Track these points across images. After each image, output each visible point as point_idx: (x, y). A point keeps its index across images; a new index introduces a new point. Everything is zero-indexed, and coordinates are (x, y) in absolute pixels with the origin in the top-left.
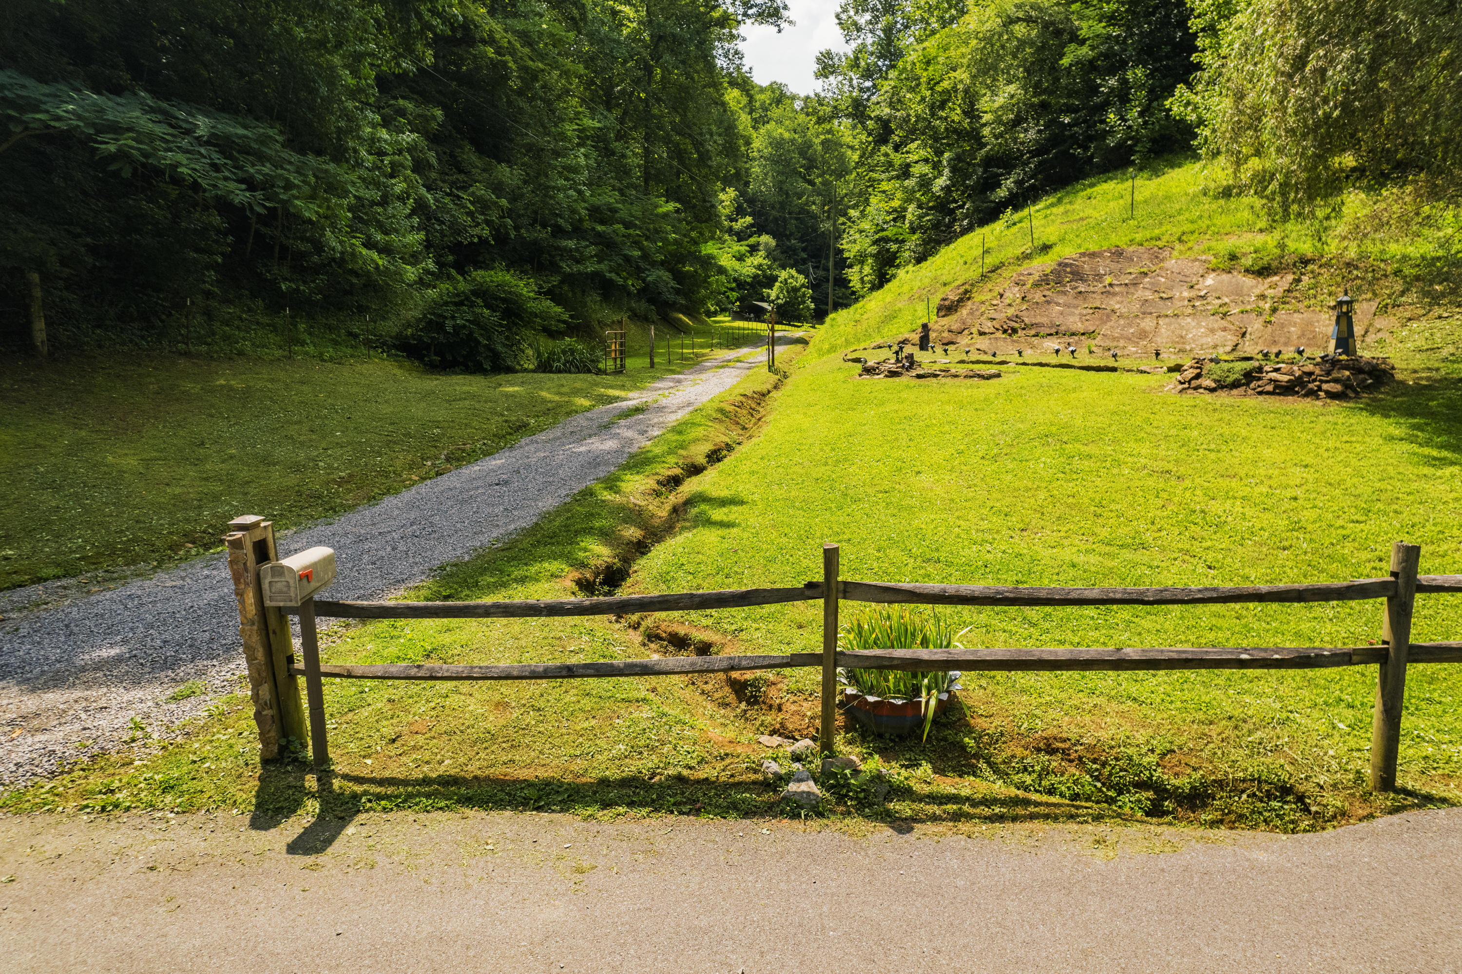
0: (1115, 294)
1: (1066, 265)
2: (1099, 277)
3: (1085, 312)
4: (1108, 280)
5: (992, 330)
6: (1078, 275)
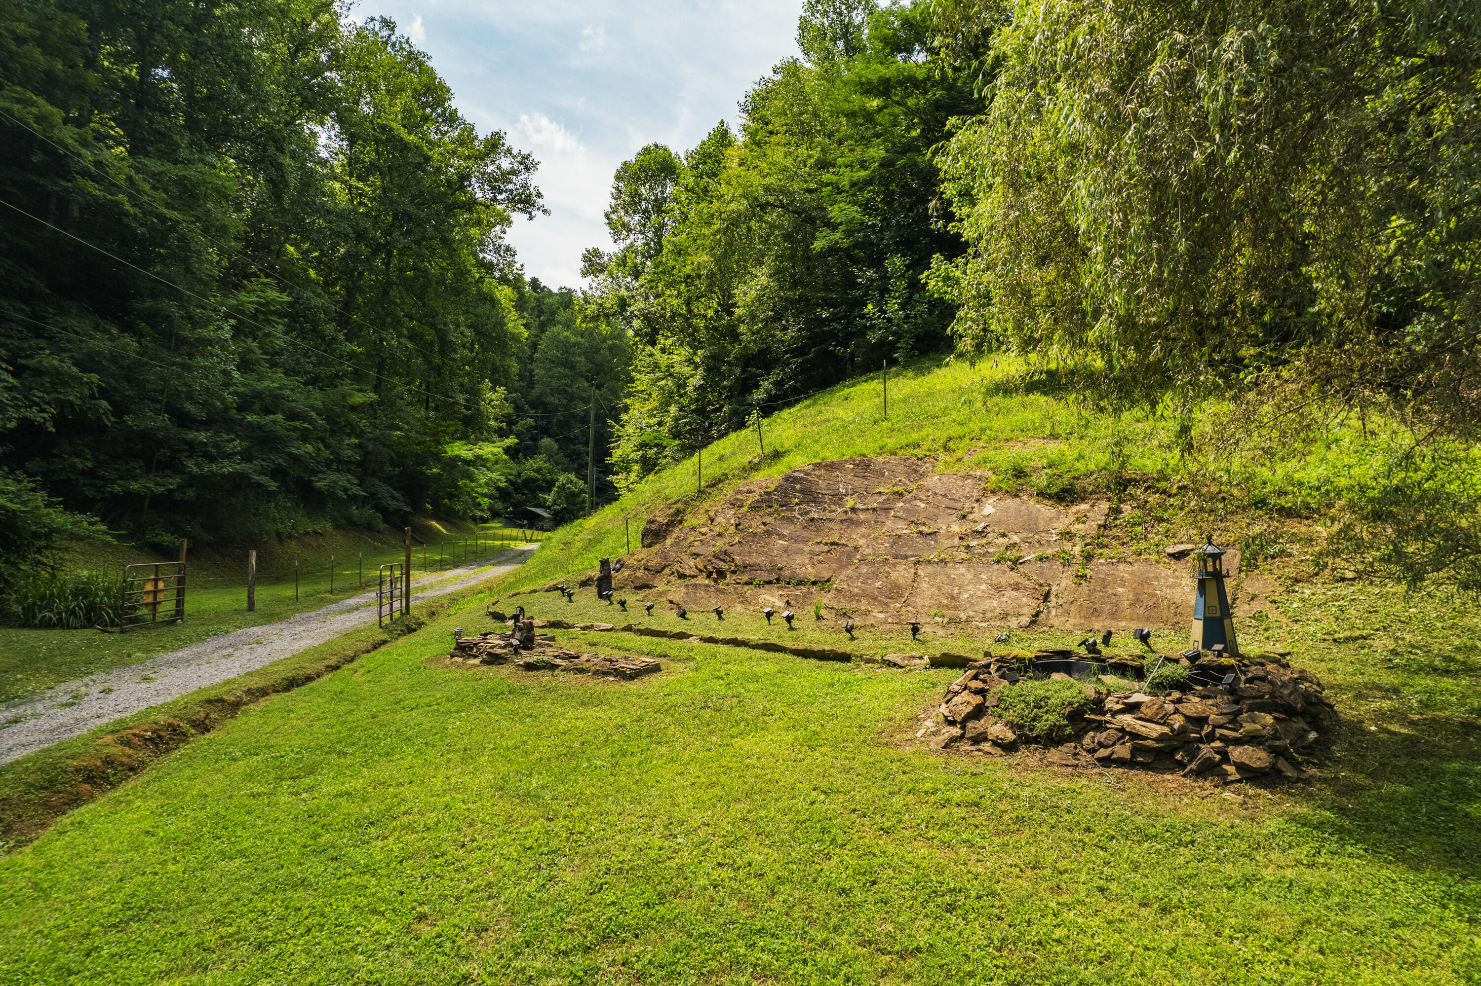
0: (859, 523)
1: (796, 480)
2: (838, 499)
3: (817, 549)
4: (850, 502)
5: (694, 571)
6: (810, 496)
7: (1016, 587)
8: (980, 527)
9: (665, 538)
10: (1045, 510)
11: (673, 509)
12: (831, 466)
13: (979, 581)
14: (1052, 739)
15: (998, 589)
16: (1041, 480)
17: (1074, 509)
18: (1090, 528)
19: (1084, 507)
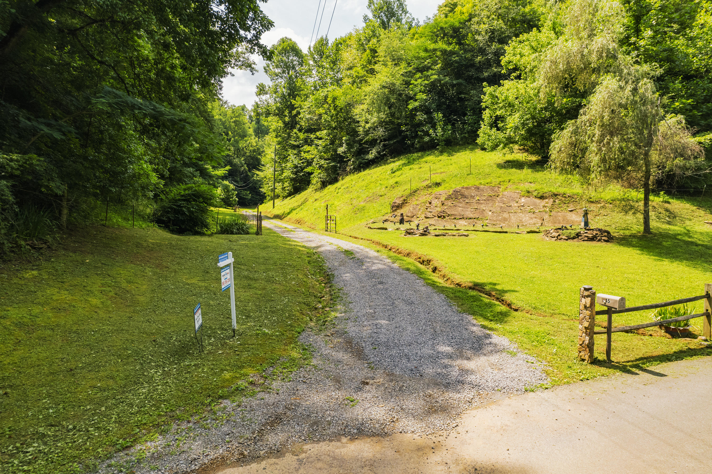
0: (481, 204)
1: (457, 192)
2: (473, 197)
4: (477, 198)
5: (432, 216)
6: (464, 196)
7: (536, 218)
8: (522, 204)
9: (401, 208)
10: (538, 201)
11: (402, 199)
12: (467, 188)
13: (526, 217)
14: (574, 238)
15: (531, 218)
16: (535, 194)
17: (545, 201)
18: (549, 205)
19: (547, 200)
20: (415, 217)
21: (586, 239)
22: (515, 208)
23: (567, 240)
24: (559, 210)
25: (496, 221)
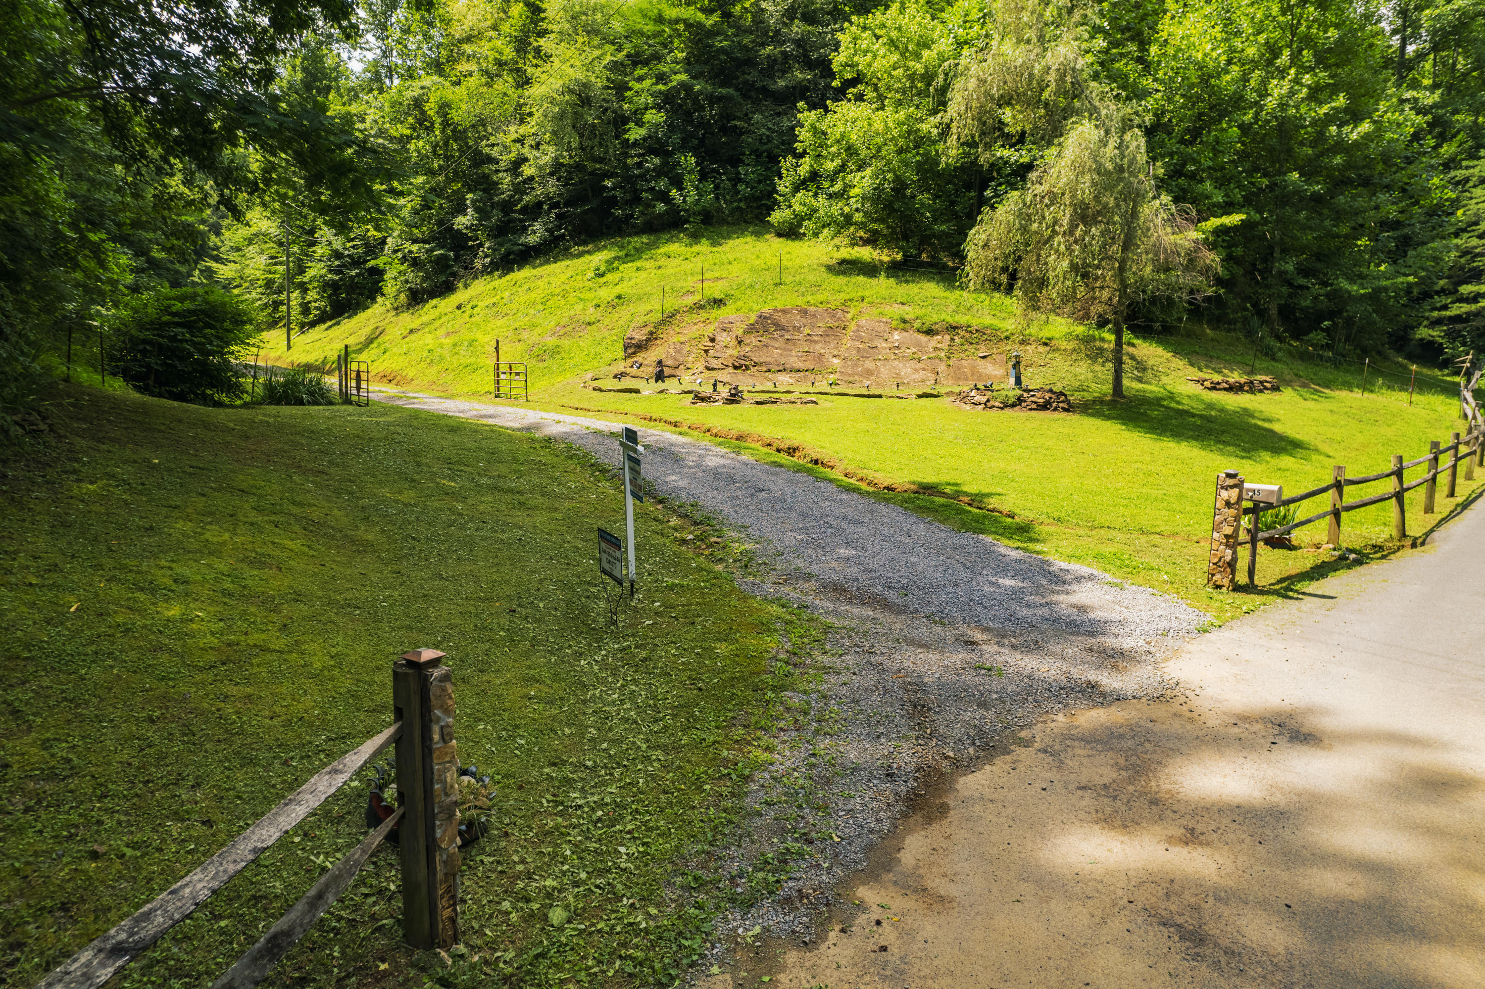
0: (816, 342)
1: (765, 318)
2: (798, 329)
3: (800, 354)
4: (807, 331)
5: (721, 366)
6: (779, 327)
7: (924, 370)
8: (897, 345)
9: (646, 349)
10: (923, 338)
11: (646, 331)
12: (783, 311)
13: (906, 367)
14: (1013, 406)
15: (916, 370)
16: (917, 324)
17: (935, 338)
18: (945, 346)
19: (939, 337)
20: (681, 367)
21: (1034, 406)
22: (884, 352)
23: (1002, 408)
24: (962, 355)
25: (853, 375)
